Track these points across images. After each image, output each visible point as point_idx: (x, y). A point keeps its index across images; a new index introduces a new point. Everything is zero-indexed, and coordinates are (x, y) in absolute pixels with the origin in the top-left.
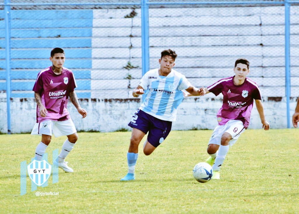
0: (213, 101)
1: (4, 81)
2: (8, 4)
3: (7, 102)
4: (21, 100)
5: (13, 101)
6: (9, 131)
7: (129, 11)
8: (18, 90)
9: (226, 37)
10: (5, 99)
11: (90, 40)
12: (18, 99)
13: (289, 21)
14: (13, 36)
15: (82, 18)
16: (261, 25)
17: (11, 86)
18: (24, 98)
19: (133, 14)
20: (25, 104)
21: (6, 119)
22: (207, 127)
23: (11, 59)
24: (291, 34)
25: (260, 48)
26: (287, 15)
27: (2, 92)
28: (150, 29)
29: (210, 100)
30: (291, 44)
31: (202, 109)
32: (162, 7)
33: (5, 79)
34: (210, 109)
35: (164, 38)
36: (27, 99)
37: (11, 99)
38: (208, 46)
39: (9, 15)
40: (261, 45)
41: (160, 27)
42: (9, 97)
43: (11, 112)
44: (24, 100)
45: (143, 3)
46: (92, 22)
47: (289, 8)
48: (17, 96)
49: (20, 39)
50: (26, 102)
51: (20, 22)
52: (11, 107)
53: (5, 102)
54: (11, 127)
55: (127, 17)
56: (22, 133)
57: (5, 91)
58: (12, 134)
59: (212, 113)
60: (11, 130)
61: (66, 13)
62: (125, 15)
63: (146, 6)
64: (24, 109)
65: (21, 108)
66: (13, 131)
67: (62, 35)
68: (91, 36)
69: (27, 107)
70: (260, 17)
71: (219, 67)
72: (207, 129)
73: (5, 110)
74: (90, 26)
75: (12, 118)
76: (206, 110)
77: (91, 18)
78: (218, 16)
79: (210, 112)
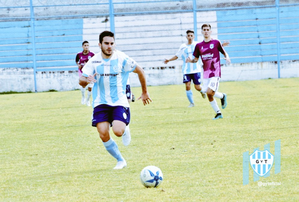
0: (153, 69)
1: (32, 62)
2: (33, 17)
3: (34, 74)
4: (42, 73)
5: (37, 74)
6: (36, 91)
7: (104, 19)
8: (41, 67)
9: (160, 32)
10: (33, 72)
11: (82, 36)
12: (40, 72)
13: (196, 21)
14: (36, 35)
15: (77, 23)
16: (181, 24)
17: (36, 65)
18: (43, 71)
19: (106, 20)
20: (44, 75)
21: (34, 84)
22: (151, 84)
23: (35, 49)
24: (198, 29)
25: (180, 37)
26: (195, 17)
27: (31, 68)
28: (115, 29)
29: (152, 69)
30: (197, 34)
31: (147, 74)
32: (123, 15)
33: (32, 61)
34: (152, 74)
35: (125, 34)
36: (46, 72)
37: (36, 72)
38: (151, 37)
39: (34, 23)
40: (181, 35)
41: (122, 27)
42: (35, 71)
43: (36, 80)
44: (44, 73)
45: (110, 14)
46: (82, 26)
47: (196, 14)
48: (39, 70)
49: (41, 37)
50: (45, 74)
51: (40, 28)
52: (36, 77)
53: (33, 74)
54: (37, 89)
55: (103, 22)
56: (43, 92)
57: (33, 68)
58: (38, 92)
59: (153, 76)
60: (37, 90)
61: (68, 21)
62: (102, 21)
63: (112, 15)
64: (44, 78)
65: (42, 78)
66: (38, 90)
67: (66, 34)
68: (82, 34)
69: (46, 76)
70: (180, 19)
71: (157, 49)
72: (150, 86)
73: (33, 79)
74: (82, 28)
75: (38, 83)
76: (149, 75)
77: (82, 23)
78: (156, 19)
79: (152, 76)
